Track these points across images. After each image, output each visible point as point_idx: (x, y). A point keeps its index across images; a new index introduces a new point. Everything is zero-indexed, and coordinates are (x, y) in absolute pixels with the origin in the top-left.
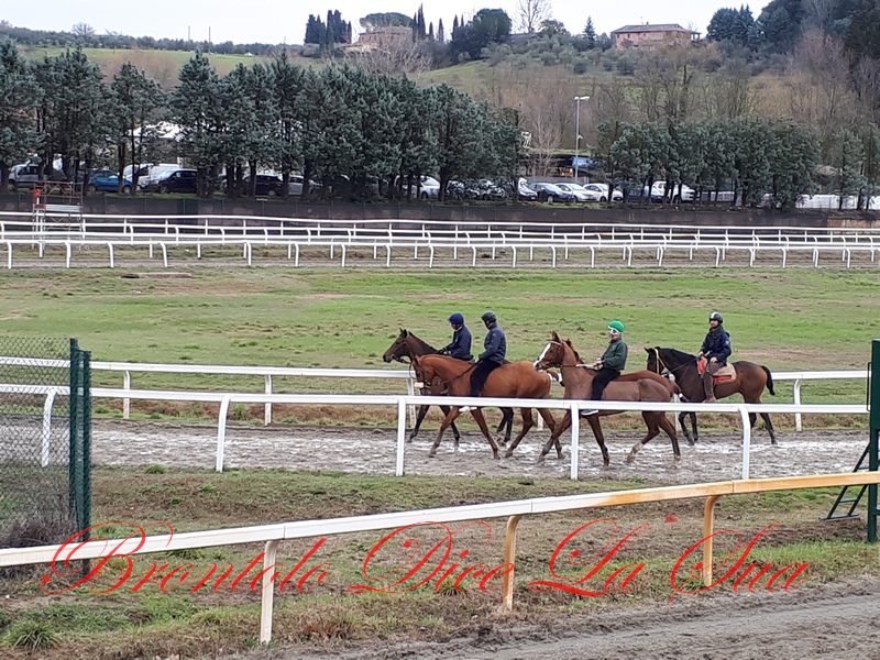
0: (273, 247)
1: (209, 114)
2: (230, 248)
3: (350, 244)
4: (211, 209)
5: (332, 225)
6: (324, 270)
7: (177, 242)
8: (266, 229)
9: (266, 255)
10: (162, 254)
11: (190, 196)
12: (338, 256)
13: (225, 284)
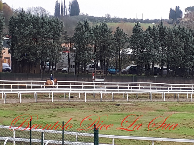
0: (158, 94)
1: (141, 45)
2: (146, 94)
3: (180, 93)
4: (141, 80)
5: (175, 86)
6: (172, 103)
7: (131, 92)
8: (156, 87)
9: (156, 97)
10: (127, 97)
11: (135, 75)
12: (177, 97)
13: (144, 108)
